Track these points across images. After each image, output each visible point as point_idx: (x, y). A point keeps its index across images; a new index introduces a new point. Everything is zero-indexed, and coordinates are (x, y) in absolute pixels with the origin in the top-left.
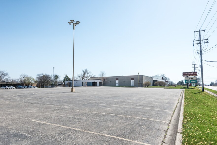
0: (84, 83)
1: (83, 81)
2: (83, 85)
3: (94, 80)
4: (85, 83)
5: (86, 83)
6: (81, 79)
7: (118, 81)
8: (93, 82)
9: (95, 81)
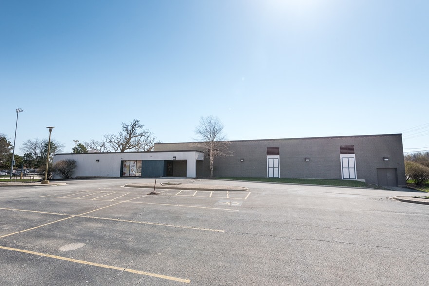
0: (127, 164)
1: (125, 157)
2: (126, 170)
3: (175, 154)
4: (132, 163)
5: (140, 165)
6: (119, 150)
7: (278, 157)
8: (171, 158)
9: (180, 156)
